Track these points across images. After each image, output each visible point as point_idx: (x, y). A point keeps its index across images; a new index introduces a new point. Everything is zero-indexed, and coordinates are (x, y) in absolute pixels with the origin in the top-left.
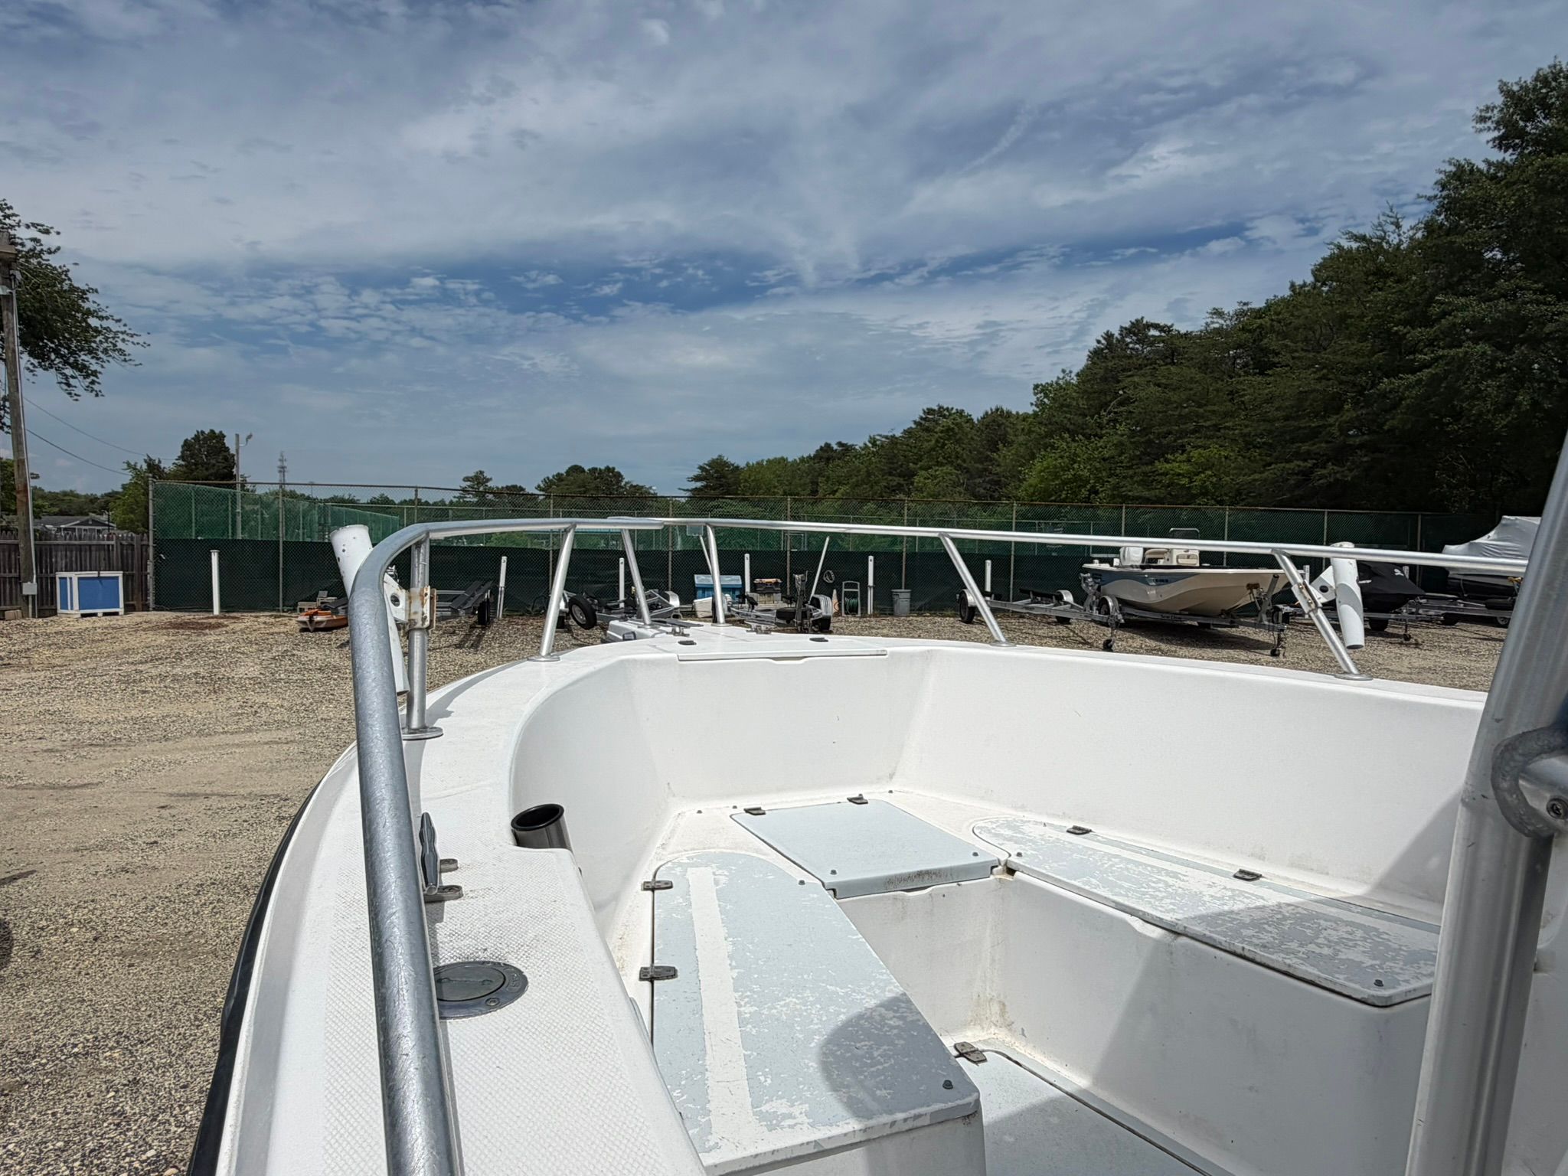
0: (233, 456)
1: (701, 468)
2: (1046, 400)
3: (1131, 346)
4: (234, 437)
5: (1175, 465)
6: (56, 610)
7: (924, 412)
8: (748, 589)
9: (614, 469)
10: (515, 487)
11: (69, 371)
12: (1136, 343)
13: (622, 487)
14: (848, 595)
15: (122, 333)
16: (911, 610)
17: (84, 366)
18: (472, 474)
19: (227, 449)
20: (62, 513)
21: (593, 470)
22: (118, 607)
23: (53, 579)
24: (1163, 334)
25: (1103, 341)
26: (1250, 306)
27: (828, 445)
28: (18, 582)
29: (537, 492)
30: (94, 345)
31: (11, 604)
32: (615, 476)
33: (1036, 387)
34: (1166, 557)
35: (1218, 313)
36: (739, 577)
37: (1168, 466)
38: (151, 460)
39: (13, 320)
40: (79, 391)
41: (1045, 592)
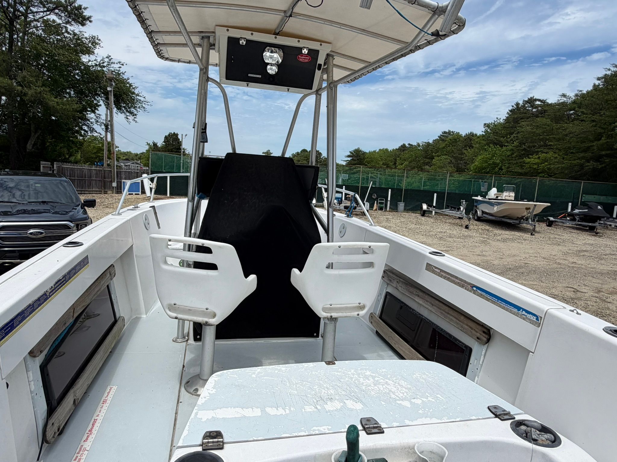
0: (181, 142)
1: (350, 152)
2: (489, 130)
3: (527, 108)
4: (181, 135)
5: (532, 160)
6: (121, 192)
7: (442, 132)
8: (343, 199)
9: (319, 151)
11: (128, 114)
12: (529, 107)
14: (380, 203)
15: (145, 101)
16: (405, 210)
17: (133, 113)
18: (265, 151)
19: (179, 139)
20: (127, 159)
22: (139, 192)
23: (121, 182)
24: (542, 104)
25: (515, 106)
26: (582, 92)
27: (404, 145)
28: (111, 182)
30: (136, 105)
31: (109, 189)
32: (319, 154)
33: (485, 124)
34: (501, 196)
35: (564, 95)
36: (341, 194)
37: (529, 160)
38: (154, 142)
39: (112, 98)
40: (131, 120)
41: (455, 207)
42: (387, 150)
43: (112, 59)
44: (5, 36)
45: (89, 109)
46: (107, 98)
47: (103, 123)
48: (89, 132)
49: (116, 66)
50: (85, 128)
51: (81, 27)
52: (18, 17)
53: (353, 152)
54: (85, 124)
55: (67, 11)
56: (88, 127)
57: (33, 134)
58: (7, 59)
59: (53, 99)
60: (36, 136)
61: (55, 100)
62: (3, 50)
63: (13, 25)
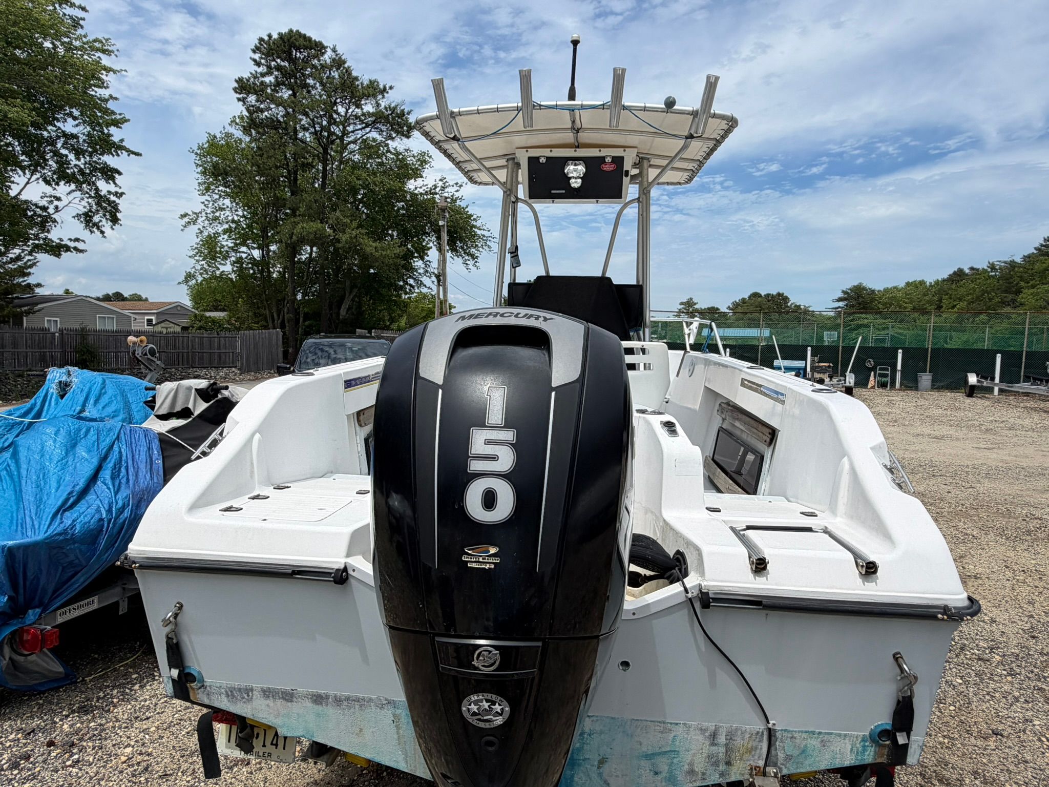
1: (843, 292)
8: (809, 369)
9: (783, 294)
10: (713, 308)
11: (467, 257)
13: (788, 307)
14: (881, 375)
16: (932, 387)
17: (473, 255)
18: (685, 300)
21: (768, 295)
27: (960, 270)
29: (728, 311)
30: (478, 244)
32: (783, 299)
36: (804, 362)
39: (445, 237)
40: (470, 267)
41: (1041, 377)
42: (922, 283)
43: (446, 182)
44: (318, 169)
45: (416, 255)
46: (439, 238)
47: (434, 273)
48: (416, 288)
49: (451, 190)
50: (411, 281)
51: (405, 140)
52: (333, 142)
53: (849, 291)
54: (411, 277)
55: (388, 122)
56: (415, 279)
57: (347, 294)
58: (319, 198)
59: (371, 243)
60: (351, 297)
61: (374, 245)
62: (316, 188)
63: (328, 153)
